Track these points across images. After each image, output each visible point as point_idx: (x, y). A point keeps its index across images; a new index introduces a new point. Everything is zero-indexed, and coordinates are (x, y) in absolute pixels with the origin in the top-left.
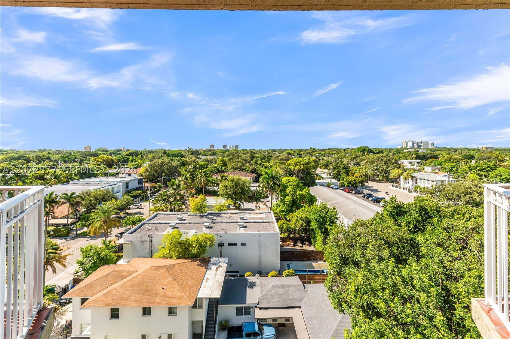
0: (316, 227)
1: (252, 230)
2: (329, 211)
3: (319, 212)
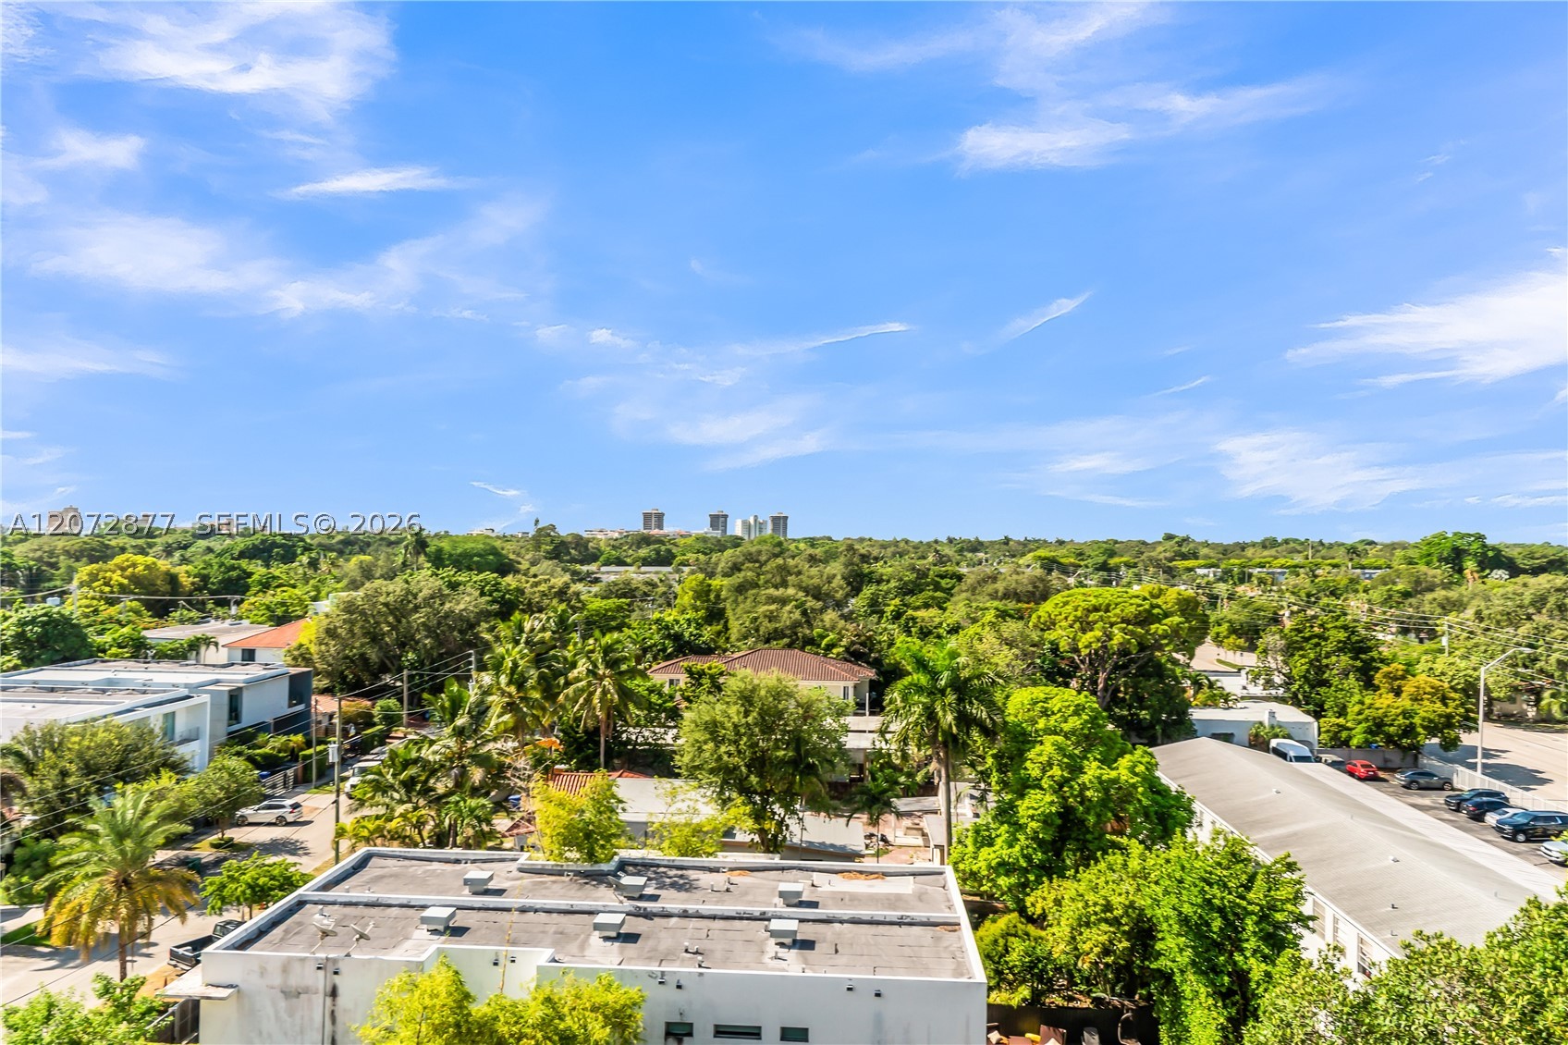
0: (1185, 958)
1: (840, 960)
2: (1260, 877)
3: (1204, 880)
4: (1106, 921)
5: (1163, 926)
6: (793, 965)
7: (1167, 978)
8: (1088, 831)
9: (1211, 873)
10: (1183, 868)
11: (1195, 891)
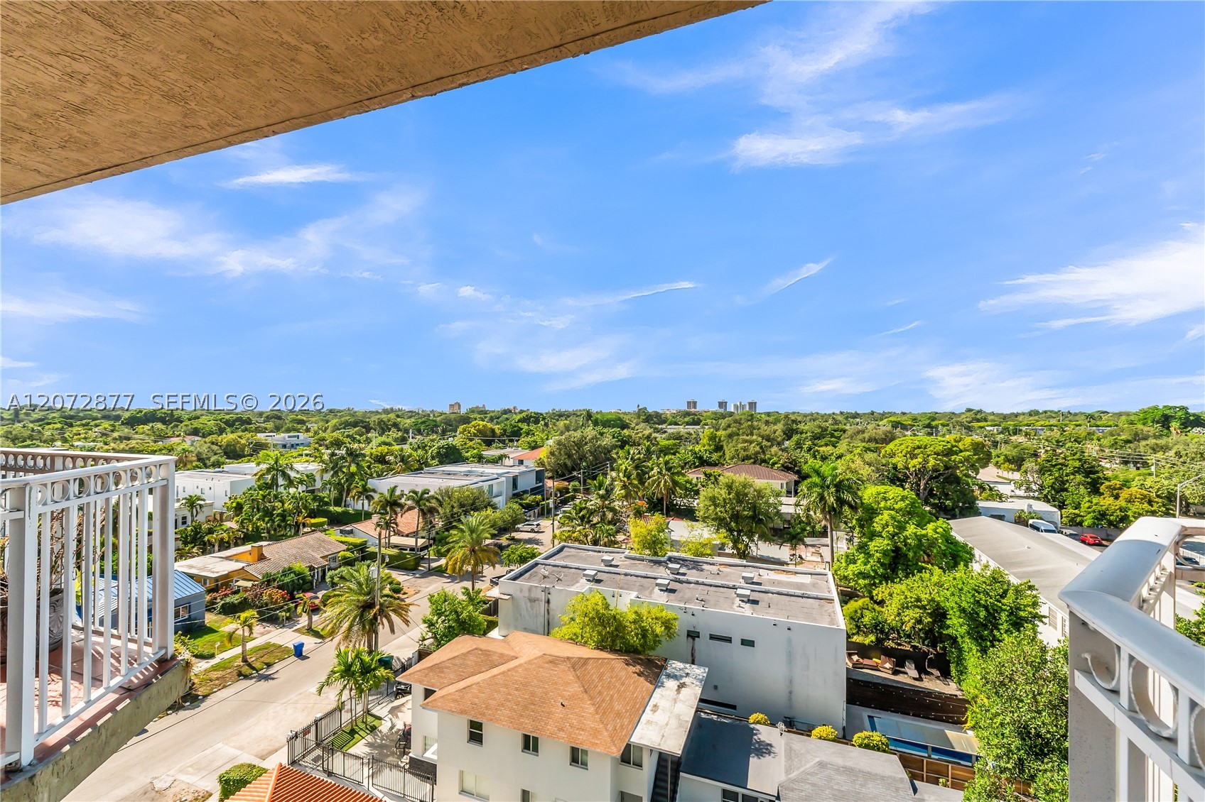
0: (963, 630)
1: (771, 611)
2: (1011, 591)
3: (975, 590)
4: (918, 607)
5: (951, 612)
6: (747, 610)
7: (954, 640)
8: (910, 561)
9: (979, 587)
10: (963, 583)
11: (969, 595)
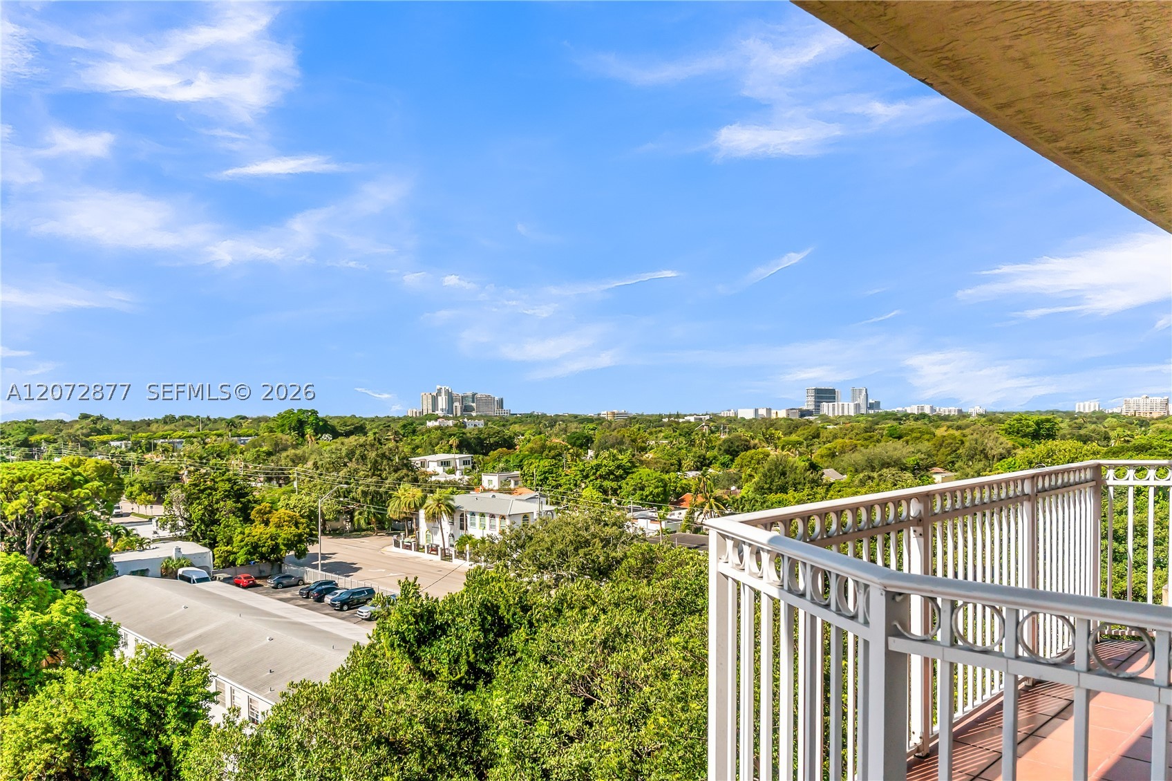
0: (118, 752)
2: (176, 673)
3: (132, 686)
4: (48, 741)
5: (101, 730)
7: (104, 770)
8: (25, 670)
9: (138, 680)
10: (114, 681)
11: (125, 696)
